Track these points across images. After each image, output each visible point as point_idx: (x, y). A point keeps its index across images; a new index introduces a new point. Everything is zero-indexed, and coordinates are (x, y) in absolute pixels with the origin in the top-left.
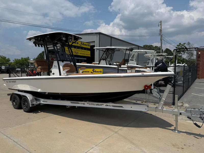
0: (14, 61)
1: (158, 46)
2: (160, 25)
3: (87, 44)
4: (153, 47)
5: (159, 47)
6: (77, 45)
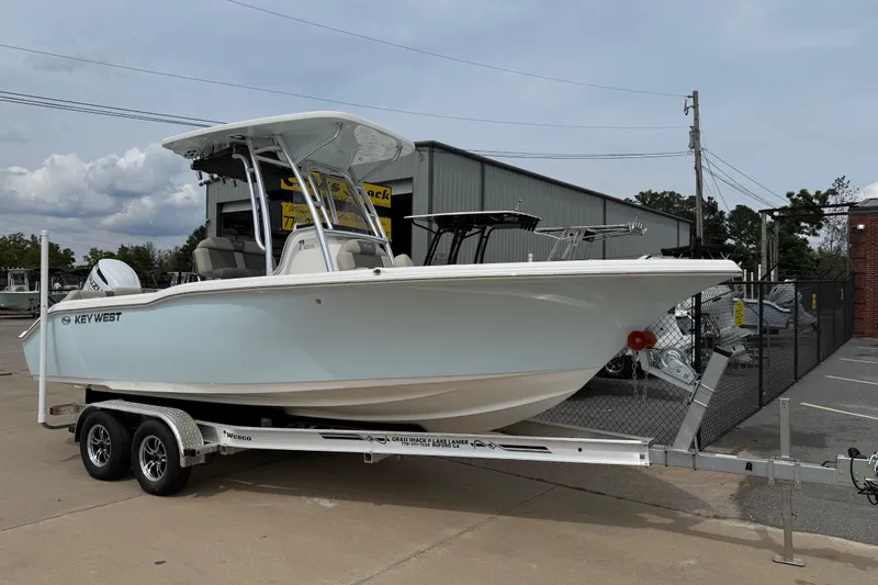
0: (89, 260)
2: (691, 110)
3: (376, 189)
4: (680, 202)
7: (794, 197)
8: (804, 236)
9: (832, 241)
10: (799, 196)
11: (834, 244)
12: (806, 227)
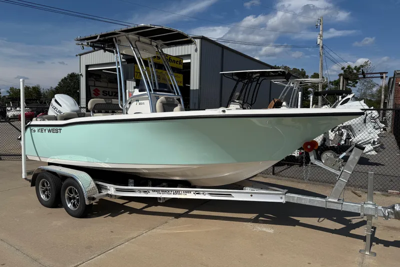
0: (9, 92)
1: (298, 70)
2: (320, 24)
3: (176, 59)
5: (301, 70)
6: (158, 61)
7: (345, 69)
8: (350, 87)
9: (362, 90)
10: (347, 68)
11: (363, 91)
12: (350, 83)
